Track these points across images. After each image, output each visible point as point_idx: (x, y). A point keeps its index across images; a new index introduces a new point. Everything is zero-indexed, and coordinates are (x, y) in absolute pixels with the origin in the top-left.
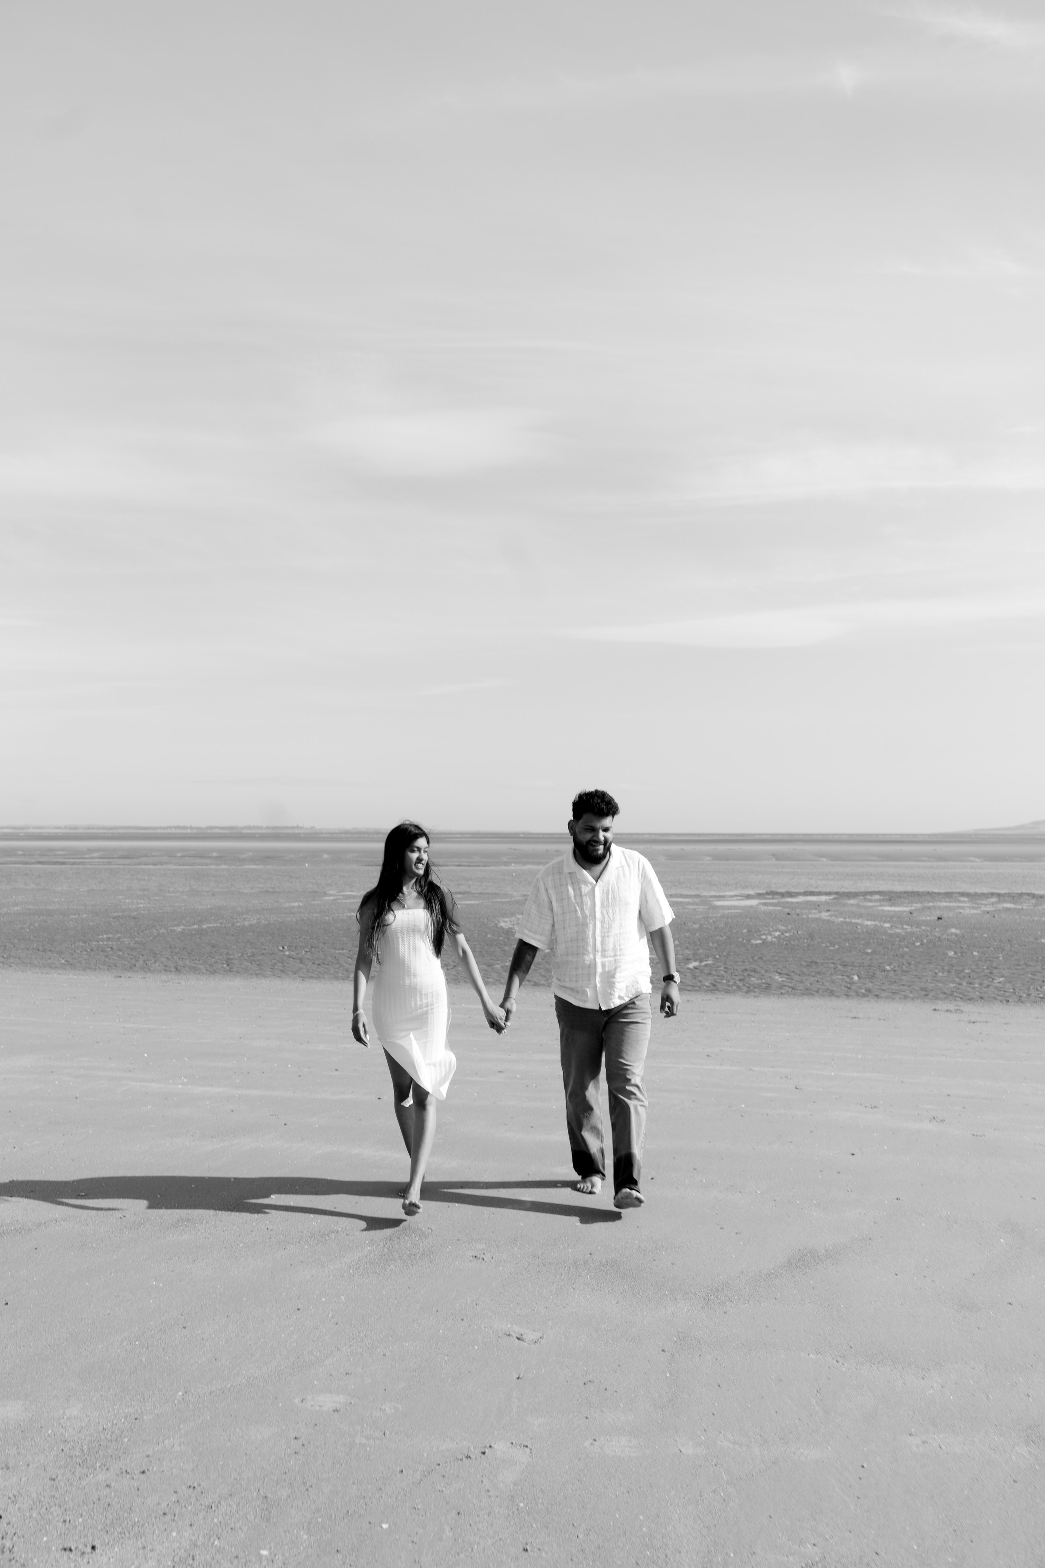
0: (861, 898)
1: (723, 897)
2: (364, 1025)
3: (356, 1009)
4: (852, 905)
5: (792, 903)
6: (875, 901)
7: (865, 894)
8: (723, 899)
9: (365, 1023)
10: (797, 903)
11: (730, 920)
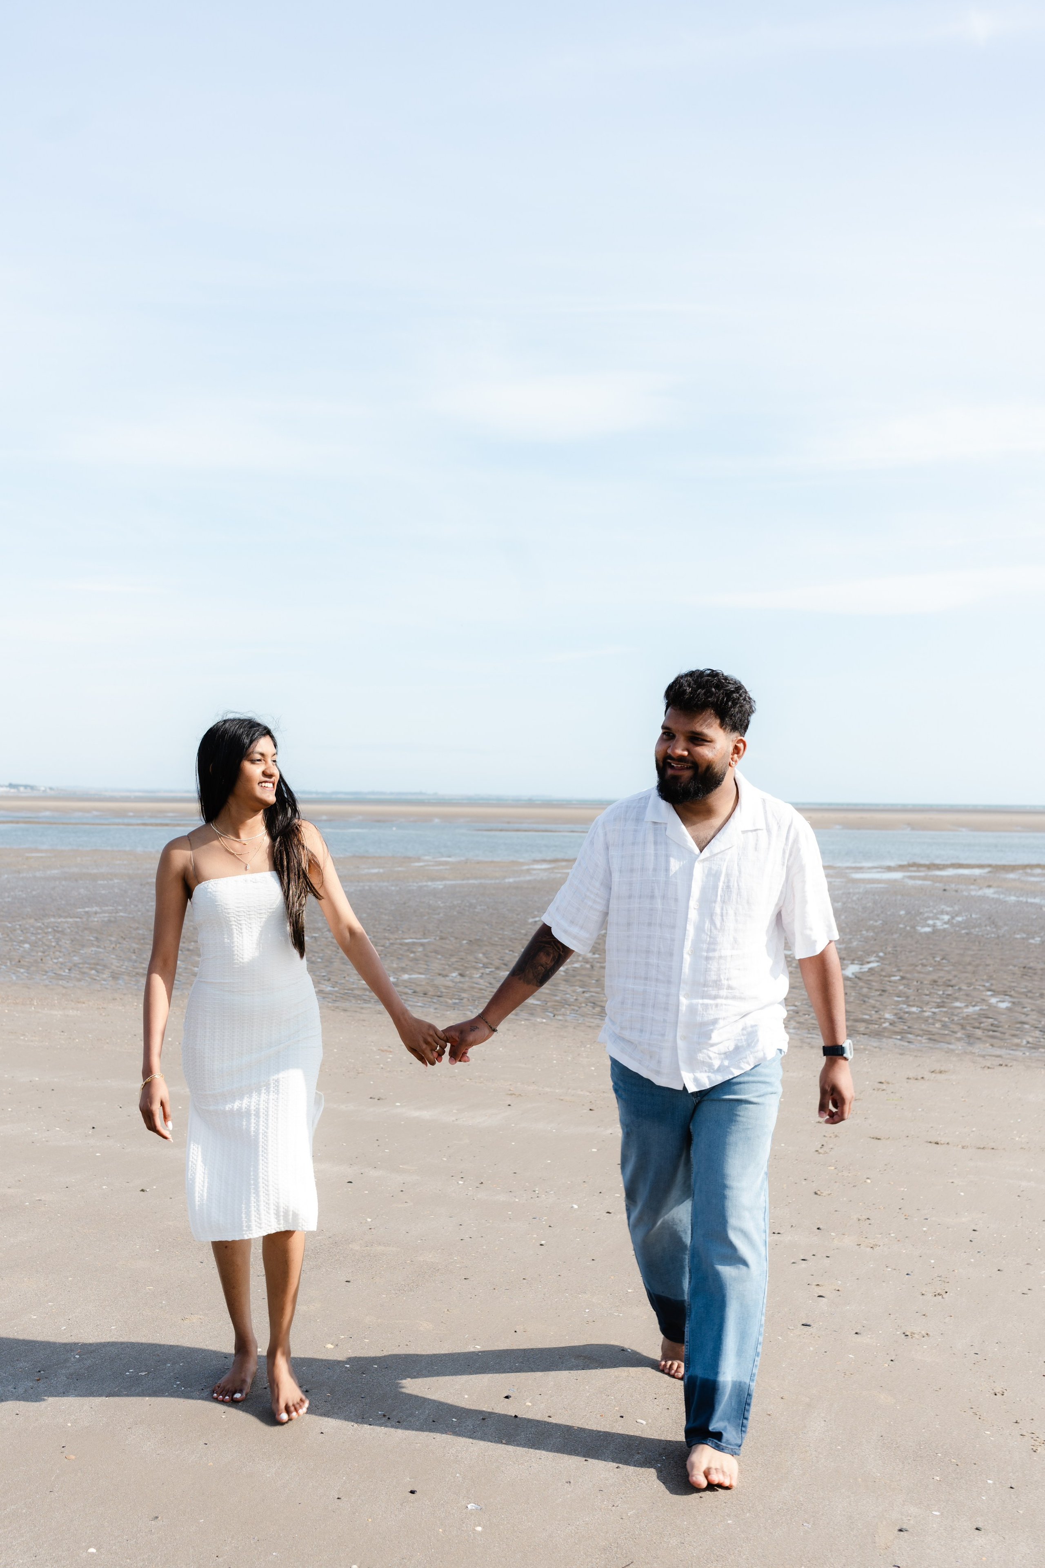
0: (1021, 871)
1: (861, 868)
2: (162, 1104)
3: (147, 1071)
4: (1014, 880)
5: (942, 877)
6: (1038, 875)
7: (1025, 867)
8: (862, 871)
9: (164, 1101)
10: (948, 876)
11: (877, 898)
